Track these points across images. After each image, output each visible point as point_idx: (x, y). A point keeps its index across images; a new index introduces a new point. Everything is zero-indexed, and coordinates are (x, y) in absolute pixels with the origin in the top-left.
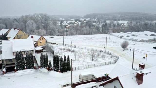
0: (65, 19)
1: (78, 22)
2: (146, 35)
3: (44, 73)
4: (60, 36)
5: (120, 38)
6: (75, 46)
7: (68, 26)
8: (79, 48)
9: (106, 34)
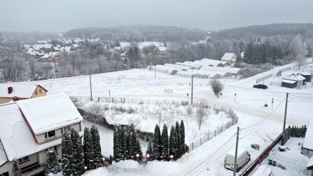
0: (24, 41)
1: (59, 46)
2: (211, 66)
3: (135, 171)
4: (41, 79)
5: (172, 74)
6: (123, 100)
7: (43, 57)
8: (134, 101)
9: (139, 68)
